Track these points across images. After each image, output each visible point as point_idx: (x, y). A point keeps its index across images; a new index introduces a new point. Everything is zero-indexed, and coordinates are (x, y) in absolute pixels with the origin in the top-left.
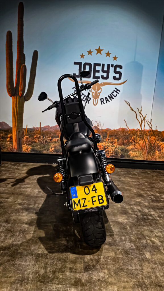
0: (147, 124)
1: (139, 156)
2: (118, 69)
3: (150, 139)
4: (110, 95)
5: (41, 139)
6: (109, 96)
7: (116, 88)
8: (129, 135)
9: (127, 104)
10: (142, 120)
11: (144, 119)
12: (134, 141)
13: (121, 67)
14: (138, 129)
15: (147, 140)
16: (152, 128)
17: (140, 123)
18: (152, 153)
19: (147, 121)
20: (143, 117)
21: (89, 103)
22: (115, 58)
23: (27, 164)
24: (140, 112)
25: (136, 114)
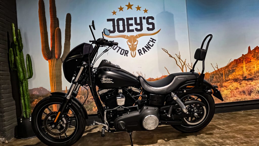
0: (189, 69)
2: (150, 21)
4: (147, 45)
5: (83, 100)
6: (145, 47)
7: (151, 38)
9: (165, 51)
10: (183, 65)
11: (184, 64)
13: (152, 18)
17: (181, 68)
19: (188, 65)
20: (183, 62)
21: (127, 56)
22: (146, 11)
23: (70, 130)
24: (179, 58)
25: (175, 60)
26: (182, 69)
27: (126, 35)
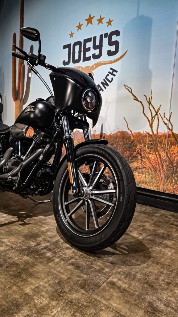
0: (164, 123)
1: (150, 183)
3: (169, 151)
4: (104, 80)
6: (102, 83)
8: (132, 143)
9: (128, 90)
10: (153, 115)
11: (157, 114)
12: (141, 155)
13: (117, 33)
14: (147, 133)
15: (163, 152)
16: (172, 130)
17: (149, 121)
18: (175, 180)
19: (163, 116)
20: (155, 110)
22: (109, 23)
24: (149, 102)
25: (142, 106)
26: (151, 122)
27: (81, 67)
